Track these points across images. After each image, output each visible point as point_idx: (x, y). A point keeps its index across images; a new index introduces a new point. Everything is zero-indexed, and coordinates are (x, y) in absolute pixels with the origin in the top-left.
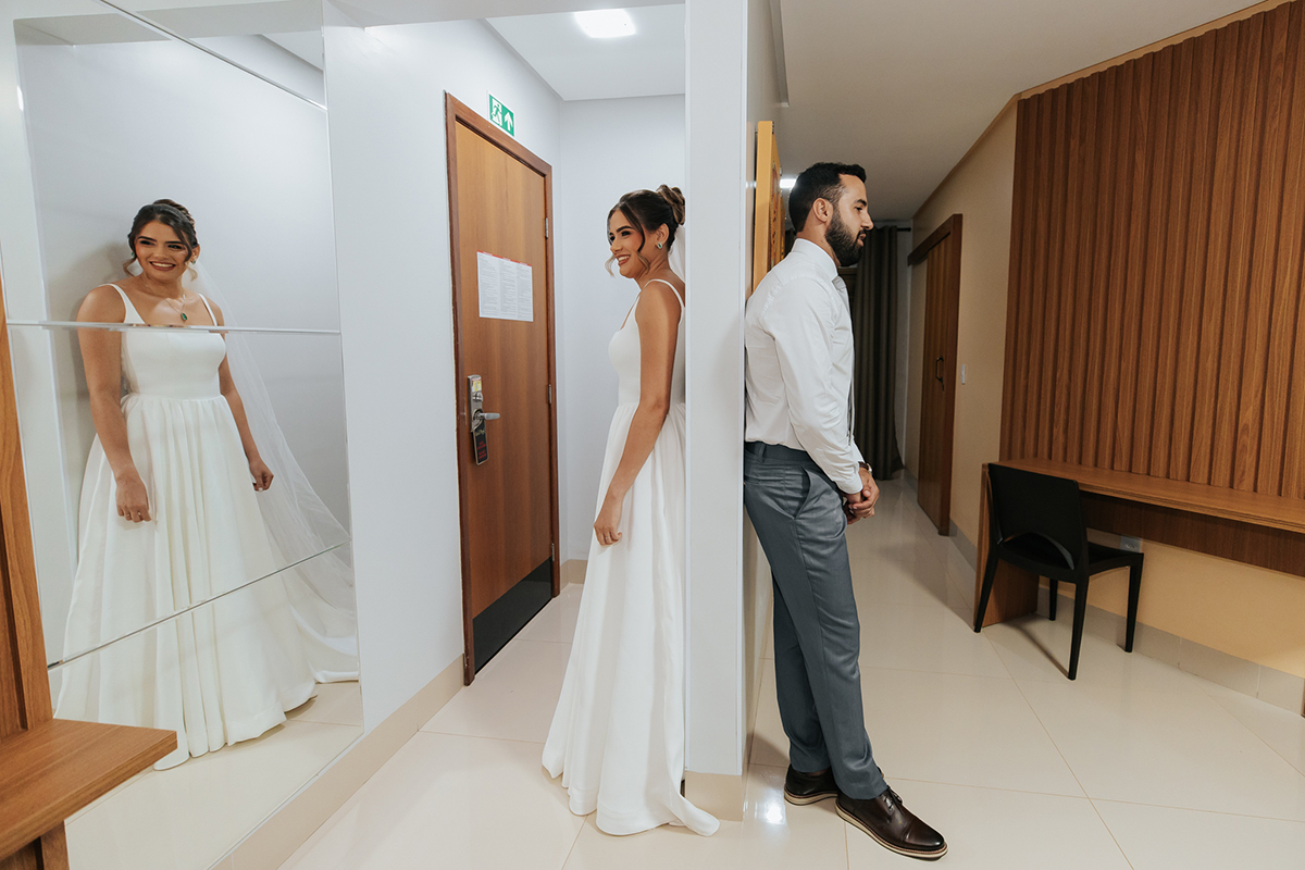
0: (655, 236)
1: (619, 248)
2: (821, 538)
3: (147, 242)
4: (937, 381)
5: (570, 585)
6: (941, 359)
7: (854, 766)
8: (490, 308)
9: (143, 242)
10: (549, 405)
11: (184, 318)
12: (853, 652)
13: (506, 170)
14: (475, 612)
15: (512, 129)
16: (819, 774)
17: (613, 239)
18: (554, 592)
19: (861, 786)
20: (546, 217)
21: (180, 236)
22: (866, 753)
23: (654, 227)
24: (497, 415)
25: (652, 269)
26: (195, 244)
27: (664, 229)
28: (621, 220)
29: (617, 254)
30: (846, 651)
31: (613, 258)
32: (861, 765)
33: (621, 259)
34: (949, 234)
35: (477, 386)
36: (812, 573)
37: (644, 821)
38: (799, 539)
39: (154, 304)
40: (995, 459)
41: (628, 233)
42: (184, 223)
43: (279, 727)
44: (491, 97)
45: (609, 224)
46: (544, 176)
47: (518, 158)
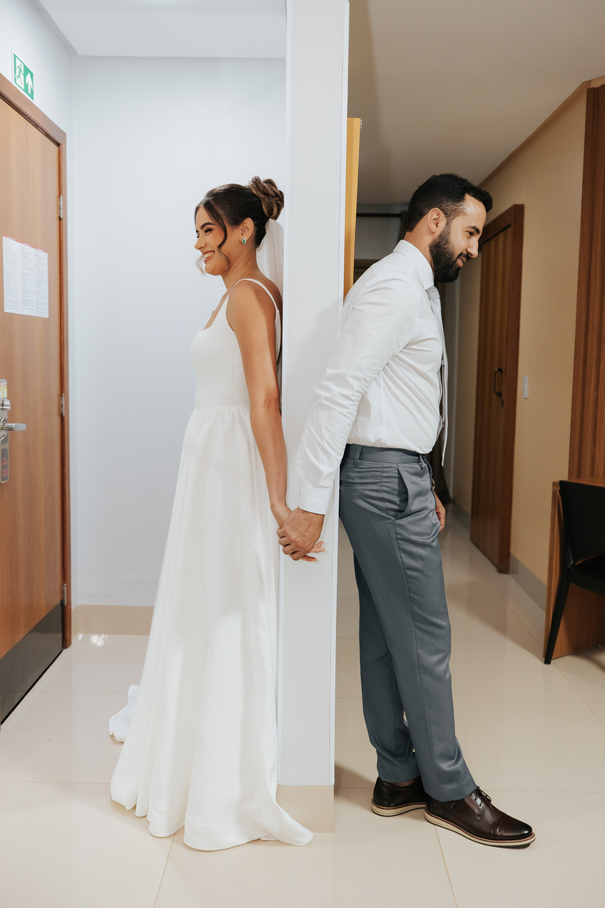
0: (238, 231)
1: (205, 245)
2: (415, 538)
4: (495, 396)
6: (500, 370)
7: (446, 766)
10: (61, 416)
12: (446, 652)
13: (27, 139)
15: (32, 91)
16: (407, 784)
18: (65, 643)
19: (452, 786)
20: (60, 194)
22: (456, 754)
23: (236, 222)
24: (24, 427)
25: (239, 267)
27: (249, 223)
29: (203, 250)
30: (437, 652)
32: (452, 765)
33: (206, 255)
34: (509, 226)
36: (409, 572)
37: (233, 837)
38: (397, 539)
40: (565, 477)
41: (210, 230)
44: (15, 57)
46: (58, 145)
47: (36, 126)
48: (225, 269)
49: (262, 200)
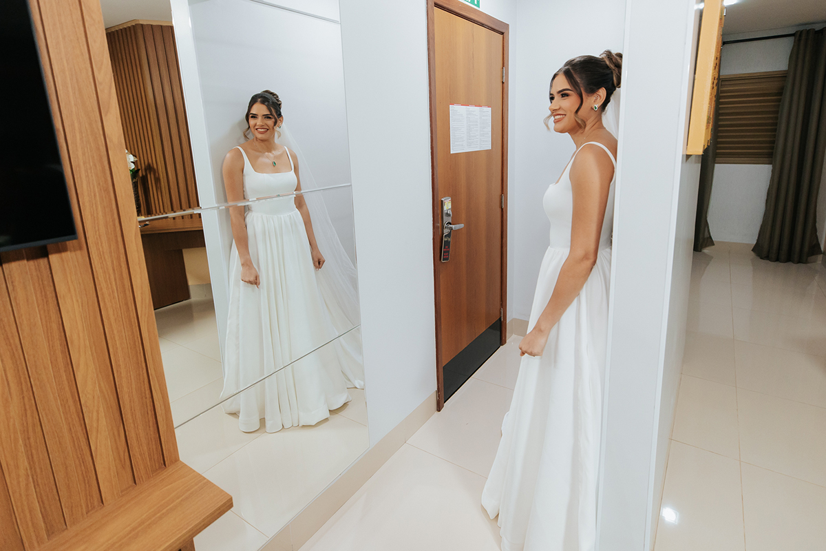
0: (593, 98)
1: (557, 108)
3: (254, 116)
5: (514, 336)
8: (459, 145)
9: (252, 117)
10: (502, 209)
11: (274, 164)
13: (473, 36)
14: (444, 362)
15: (478, 2)
17: (552, 98)
18: (502, 341)
20: (503, 66)
21: (270, 111)
23: (592, 90)
24: (462, 226)
25: (587, 128)
26: (280, 115)
28: (563, 83)
29: (554, 112)
31: (551, 116)
33: (557, 117)
35: (448, 206)
39: (257, 157)
41: (567, 95)
42: (273, 103)
43: (326, 420)
45: (551, 86)
46: (502, 33)
47: (482, 25)
48: (576, 129)
49: (614, 72)
